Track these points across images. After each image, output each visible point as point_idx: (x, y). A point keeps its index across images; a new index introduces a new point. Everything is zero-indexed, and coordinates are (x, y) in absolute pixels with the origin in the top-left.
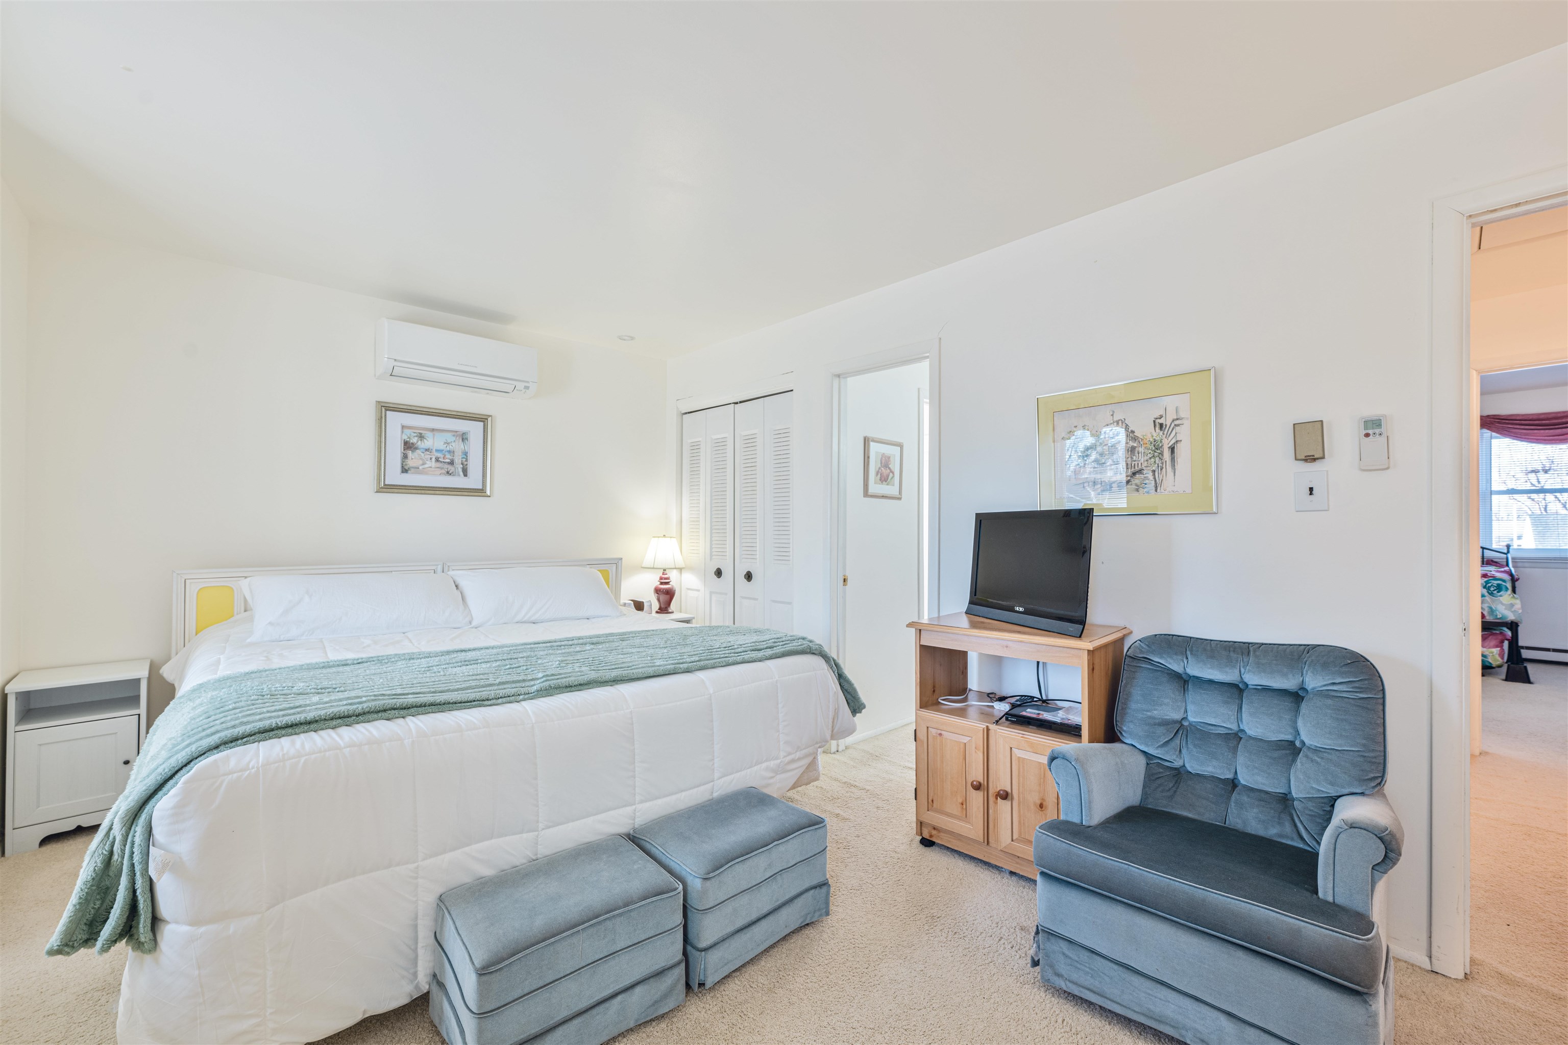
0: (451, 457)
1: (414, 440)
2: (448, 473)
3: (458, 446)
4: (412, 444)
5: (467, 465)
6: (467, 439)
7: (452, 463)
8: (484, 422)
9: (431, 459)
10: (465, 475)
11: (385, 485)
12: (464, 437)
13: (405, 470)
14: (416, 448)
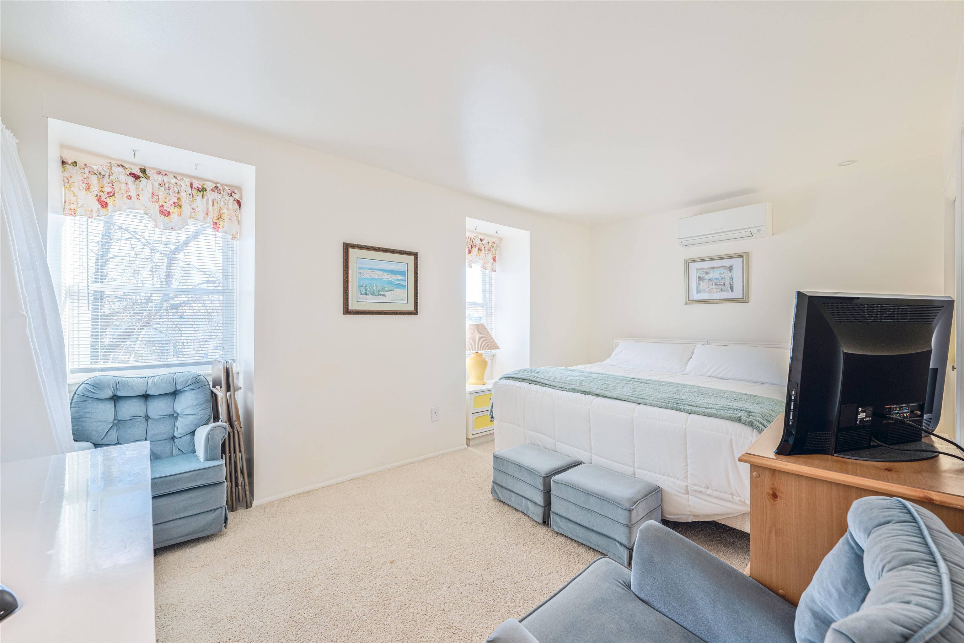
0: (723, 282)
1: (703, 275)
2: (722, 290)
3: (727, 274)
4: (702, 277)
5: (733, 285)
6: (732, 269)
7: (724, 285)
8: (742, 257)
9: (712, 284)
10: (732, 291)
11: (689, 300)
12: (731, 268)
13: (699, 292)
14: (704, 280)
